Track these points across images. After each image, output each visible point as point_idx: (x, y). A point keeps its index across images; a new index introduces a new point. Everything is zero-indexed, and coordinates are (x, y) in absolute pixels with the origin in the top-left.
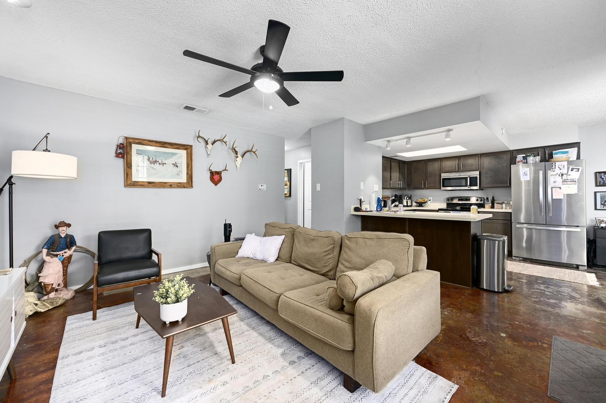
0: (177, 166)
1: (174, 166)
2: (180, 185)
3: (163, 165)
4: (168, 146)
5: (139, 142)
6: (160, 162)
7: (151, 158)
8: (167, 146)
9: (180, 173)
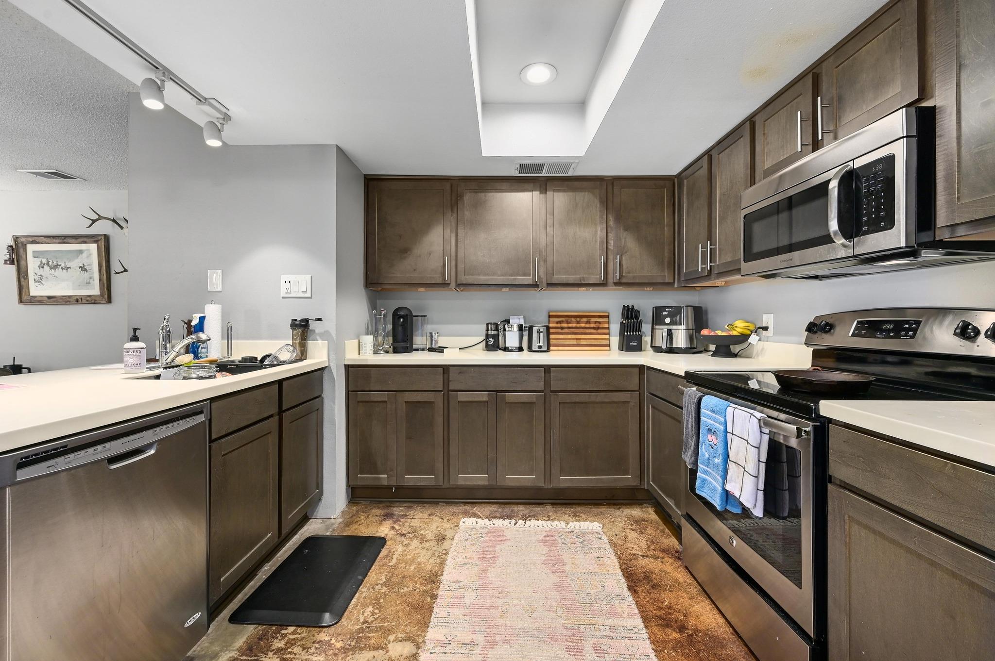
0: (86, 270)
1: (82, 269)
2: (91, 300)
3: (67, 270)
4: (71, 240)
5: (33, 241)
6: (63, 265)
7: (51, 261)
8: (69, 240)
9: (91, 281)
